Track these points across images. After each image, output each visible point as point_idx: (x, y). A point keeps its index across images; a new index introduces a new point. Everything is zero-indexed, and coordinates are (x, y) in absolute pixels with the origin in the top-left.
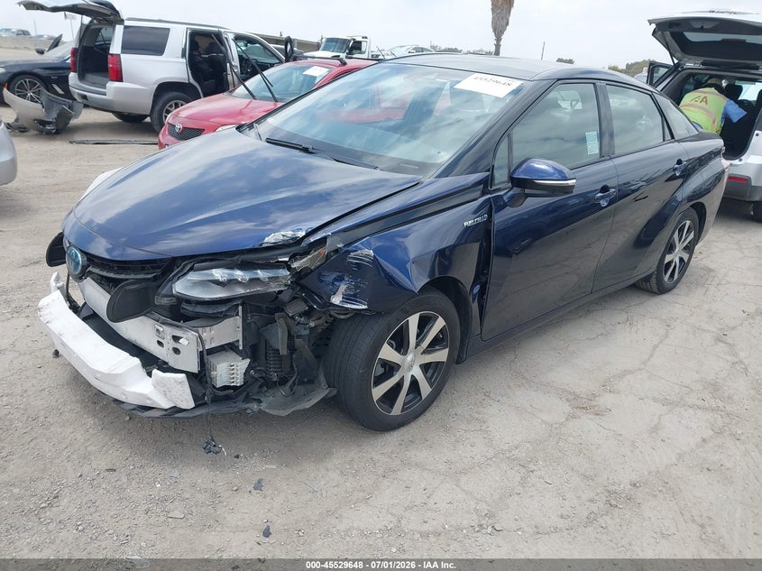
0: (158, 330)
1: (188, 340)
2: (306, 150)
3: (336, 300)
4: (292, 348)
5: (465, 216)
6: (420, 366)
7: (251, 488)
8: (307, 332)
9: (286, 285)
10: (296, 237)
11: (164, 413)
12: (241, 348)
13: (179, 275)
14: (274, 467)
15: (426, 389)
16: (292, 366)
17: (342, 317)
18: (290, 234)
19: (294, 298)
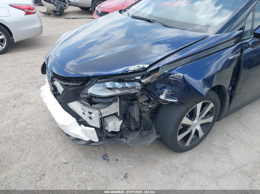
0: (82, 108)
1: (95, 114)
2: (149, 21)
3: (162, 97)
4: (141, 117)
5: (228, 55)
6: (200, 125)
7: (122, 177)
8: (147, 110)
9: (139, 90)
10: (144, 68)
11: (86, 143)
12: (119, 115)
13: (91, 85)
14: (133, 167)
15: (201, 134)
16: (141, 123)
17: (164, 104)
18: (141, 66)
19: (143, 94)
